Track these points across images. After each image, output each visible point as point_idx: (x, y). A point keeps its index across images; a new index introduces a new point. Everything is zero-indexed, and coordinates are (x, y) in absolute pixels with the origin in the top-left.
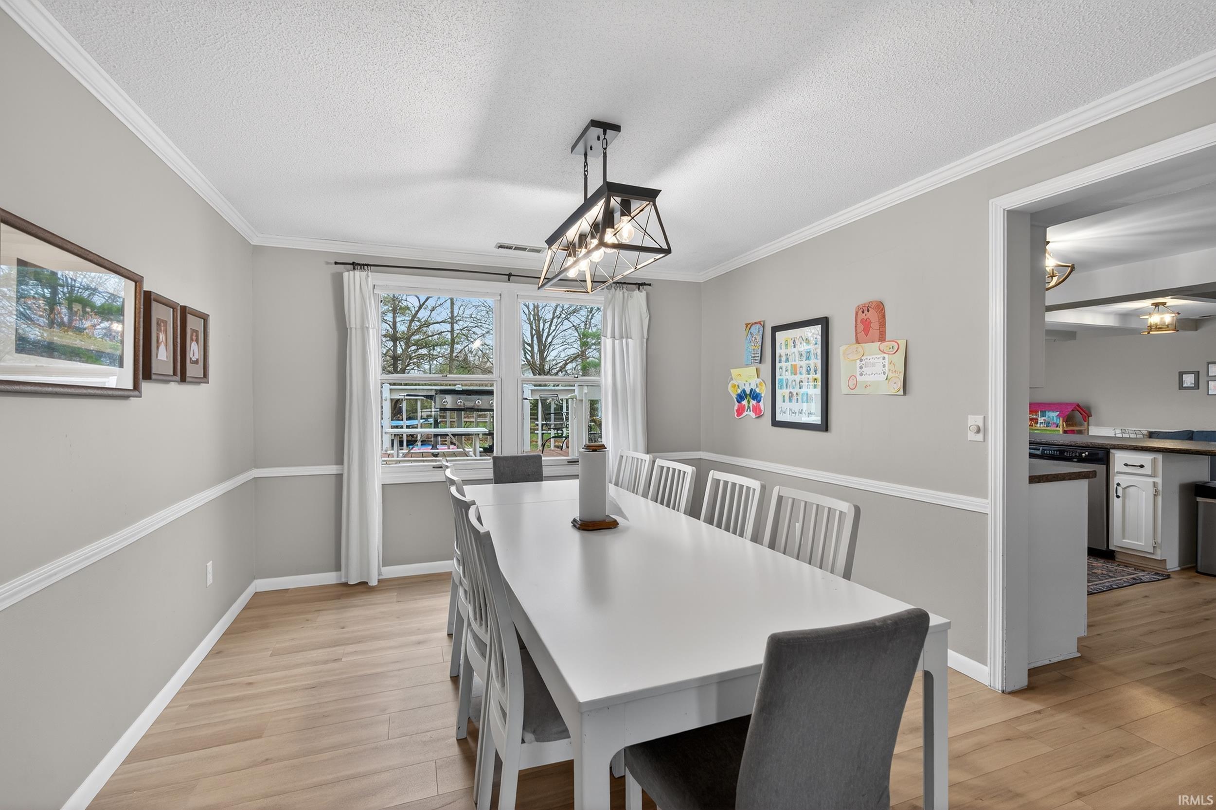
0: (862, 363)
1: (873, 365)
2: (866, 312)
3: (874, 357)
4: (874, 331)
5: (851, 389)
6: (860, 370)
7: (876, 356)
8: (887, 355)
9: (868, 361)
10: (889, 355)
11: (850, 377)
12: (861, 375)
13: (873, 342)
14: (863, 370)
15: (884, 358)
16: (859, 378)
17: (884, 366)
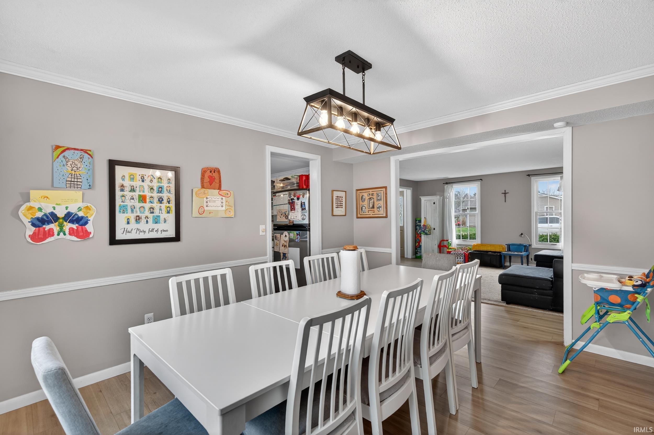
0: (207, 200)
1: (214, 201)
2: (213, 172)
3: (215, 197)
4: (216, 184)
5: (200, 214)
6: (206, 203)
7: (216, 197)
8: (224, 197)
9: (211, 199)
10: (226, 198)
11: (200, 208)
12: (207, 206)
13: (214, 189)
14: (208, 204)
15: (222, 199)
16: (206, 208)
17: (222, 203)
